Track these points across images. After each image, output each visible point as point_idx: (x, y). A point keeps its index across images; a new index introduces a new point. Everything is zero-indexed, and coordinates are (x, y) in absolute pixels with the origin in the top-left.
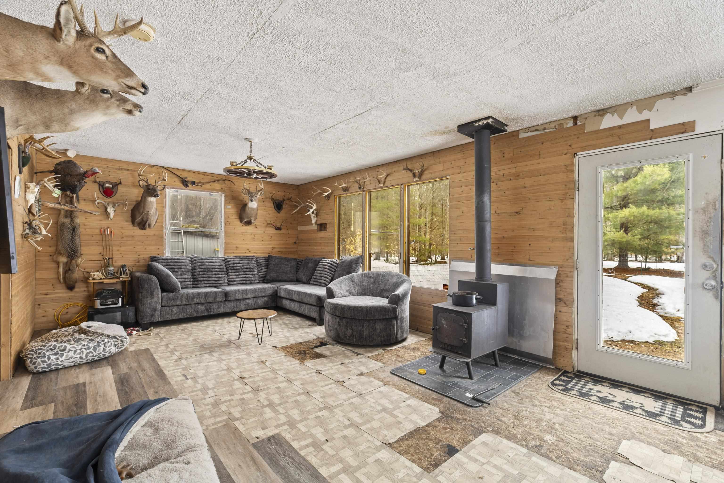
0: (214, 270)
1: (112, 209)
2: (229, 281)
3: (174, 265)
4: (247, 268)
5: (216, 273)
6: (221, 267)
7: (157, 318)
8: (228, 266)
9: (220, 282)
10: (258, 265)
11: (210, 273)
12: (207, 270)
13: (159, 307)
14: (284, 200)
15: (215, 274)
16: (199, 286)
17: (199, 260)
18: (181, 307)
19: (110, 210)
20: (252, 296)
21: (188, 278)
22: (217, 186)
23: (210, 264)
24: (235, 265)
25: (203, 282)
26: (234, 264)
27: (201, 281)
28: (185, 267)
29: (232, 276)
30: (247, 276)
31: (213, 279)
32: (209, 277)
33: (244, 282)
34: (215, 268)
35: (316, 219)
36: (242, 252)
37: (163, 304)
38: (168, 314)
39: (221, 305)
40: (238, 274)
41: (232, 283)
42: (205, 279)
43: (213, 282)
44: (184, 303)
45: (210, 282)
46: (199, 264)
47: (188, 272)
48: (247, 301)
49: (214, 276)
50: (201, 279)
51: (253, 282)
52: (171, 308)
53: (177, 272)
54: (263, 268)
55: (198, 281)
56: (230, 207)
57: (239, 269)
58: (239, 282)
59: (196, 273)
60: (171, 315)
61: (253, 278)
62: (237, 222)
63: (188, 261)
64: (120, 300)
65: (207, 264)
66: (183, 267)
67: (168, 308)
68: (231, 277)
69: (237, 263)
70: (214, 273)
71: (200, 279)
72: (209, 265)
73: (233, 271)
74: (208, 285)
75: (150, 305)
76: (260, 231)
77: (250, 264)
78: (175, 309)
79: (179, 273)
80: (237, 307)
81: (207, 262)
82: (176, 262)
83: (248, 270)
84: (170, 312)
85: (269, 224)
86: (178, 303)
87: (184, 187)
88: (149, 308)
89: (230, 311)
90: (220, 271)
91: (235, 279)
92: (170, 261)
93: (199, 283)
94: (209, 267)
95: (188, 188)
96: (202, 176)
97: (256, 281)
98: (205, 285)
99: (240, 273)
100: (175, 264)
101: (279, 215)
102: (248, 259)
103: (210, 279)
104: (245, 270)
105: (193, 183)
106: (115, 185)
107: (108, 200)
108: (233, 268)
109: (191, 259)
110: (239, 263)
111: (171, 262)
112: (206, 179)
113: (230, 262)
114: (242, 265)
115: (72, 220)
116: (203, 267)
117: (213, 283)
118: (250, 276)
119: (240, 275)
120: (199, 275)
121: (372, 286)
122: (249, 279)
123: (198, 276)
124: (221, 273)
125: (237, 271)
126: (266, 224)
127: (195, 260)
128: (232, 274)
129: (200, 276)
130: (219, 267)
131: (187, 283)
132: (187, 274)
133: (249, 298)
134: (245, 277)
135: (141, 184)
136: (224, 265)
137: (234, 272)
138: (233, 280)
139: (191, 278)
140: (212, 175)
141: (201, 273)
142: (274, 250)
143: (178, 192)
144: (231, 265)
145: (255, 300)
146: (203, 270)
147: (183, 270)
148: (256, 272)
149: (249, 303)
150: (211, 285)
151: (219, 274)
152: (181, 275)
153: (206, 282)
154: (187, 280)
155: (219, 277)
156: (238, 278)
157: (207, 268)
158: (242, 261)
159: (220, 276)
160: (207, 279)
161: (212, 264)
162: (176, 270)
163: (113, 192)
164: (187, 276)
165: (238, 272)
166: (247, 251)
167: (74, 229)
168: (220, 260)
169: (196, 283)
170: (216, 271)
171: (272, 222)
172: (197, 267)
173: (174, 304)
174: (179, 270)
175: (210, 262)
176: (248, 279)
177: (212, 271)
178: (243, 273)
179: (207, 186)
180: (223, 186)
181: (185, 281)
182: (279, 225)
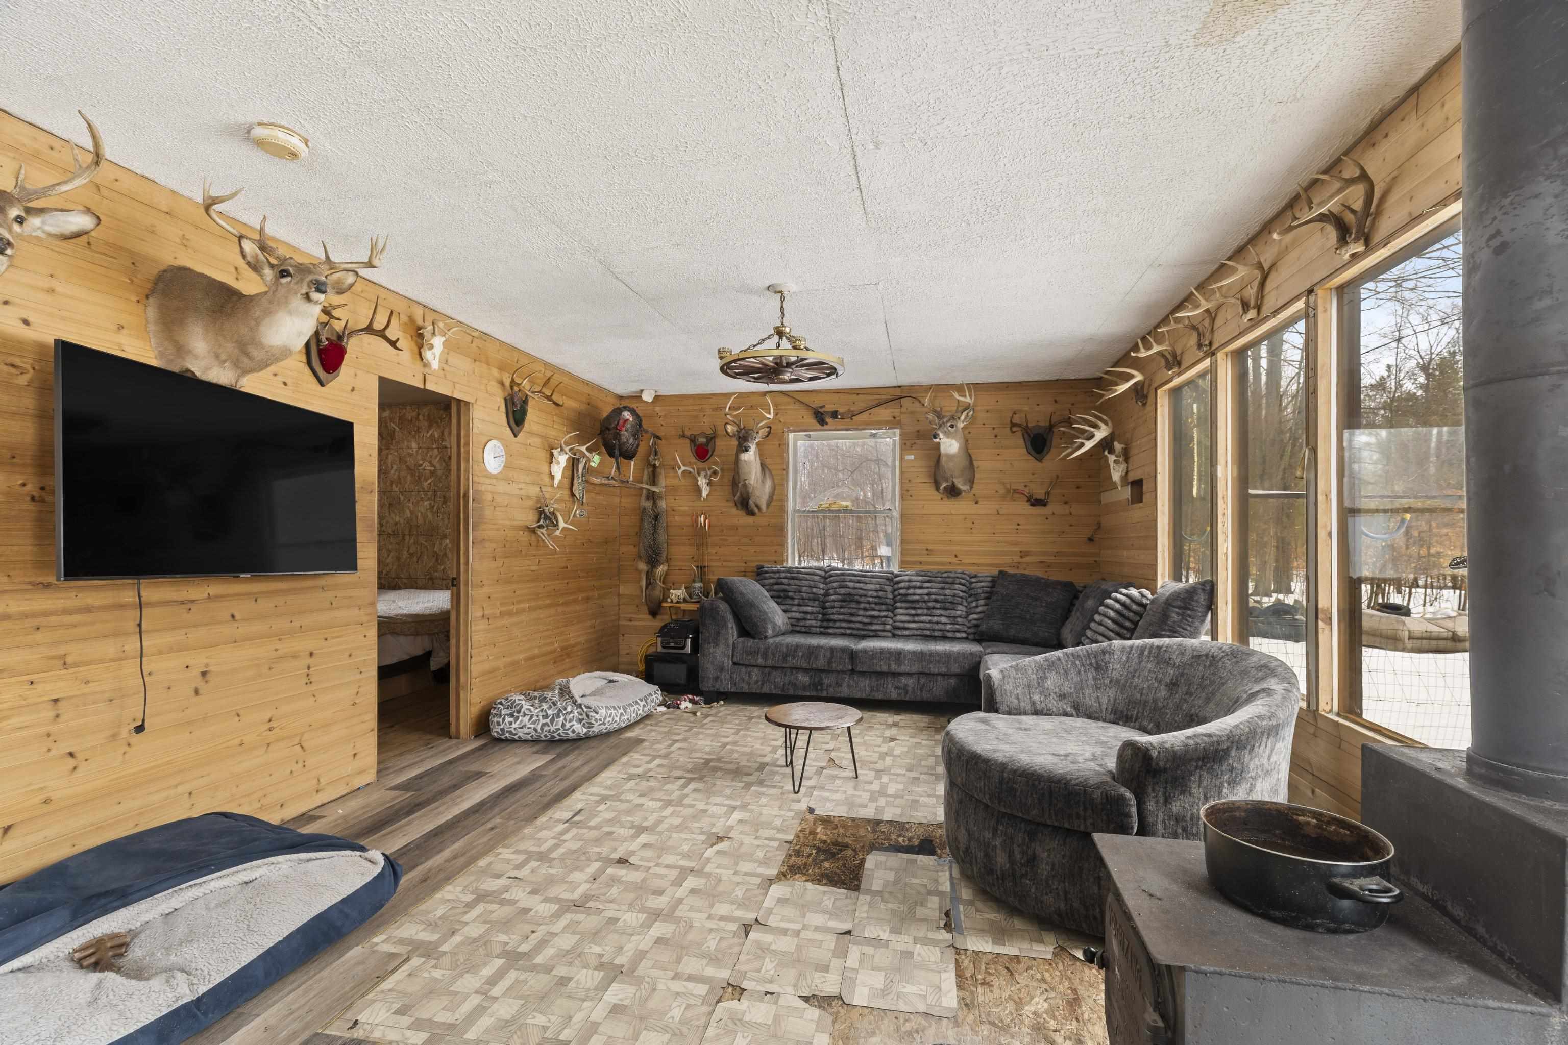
0: (862, 599)
1: (704, 481)
2: (895, 628)
3: (789, 585)
4: (936, 601)
5: (867, 606)
6: (881, 594)
7: (727, 686)
8: (896, 593)
9: (874, 627)
10: (971, 593)
11: (854, 605)
12: (849, 599)
13: (728, 663)
14: (1051, 427)
15: (865, 609)
16: (831, 631)
17: (837, 575)
18: (767, 670)
19: (702, 482)
20: (914, 669)
21: (812, 613)
22: (884, 413)
23: (858, 585)
24: (911, 591)
25: (837, 624)
26: (908, 588)
27: (835, 621)
28: (809, 590)
29: (902, 615)
30: (935, 619)
31: (859, 619)
32: (852, 615)
33: (928, 633)
34: (866, 596)
35: (1123, 466)
36: (940, 561)
37: (735, 660)
38: (743, 680)
39: (843, 679)
40: (913, 612)
41: (899, 632)
42: (841, 617)
43: (858, 625)
44: (770, 662)
45: (853, 625)
46: (835, 585)
47: (814, 600)
48: (904, 680)
49: (861, 612)
50: (835, 617)
51: (950, 635)
52: (749, 669)
53: (792, 598)
54: (982, 602)
55: (829, 620)
56: (912, 457)
57: (917, 601)
58: (916, 632)
59: (828, 604)
60: (749, 684)
61: (949, 627)
62: (930, 491)
63: (817, 578)
64: (689, 641)
65: (851, 584)
66: (804, 589)
67: (744, 669)
68: (899, 618)
69: (915, 588)
70: (862, 606)
71: (832, 617)
72: (855, 588)
73: (904, 605)
74: (848, 631)
75: (715, 657)
76: (986, 508)
77: (948, 592)
78: (755, 674)
79: (796, 602)
80: (878, 690)
81: (851, 581)
82: (793, 578)
83: (938, 605)
84: (746, 678)
85: (1012, 493)
86: (760, 661)
87: (818, 426)
88: (712, 663)
89: (864, 696)
90: (876, 604)
91: (907, 625)
92: (783, 575)
93: (831, 624)
94: (853, 592)
95: (826, 427)
96: (854, 397)
97: (958, 635)
98: (842, 631)
99: (919, 612)
100: (792, 582)
101: (1039, 465)
102: (948, 580)
103: (853, 619)
104: (931, 604)
105: (835, 414)
106: (712, 438)
107: (701, 465)
108: (905, 598)
109: (826, 572)
110: (921, 588)
111: (785, 578)
112: (860, 403)
113: (902, 585)
114: (926, 591)
115: (655, 503)
116: (843, 591)
117: (858, 629)
118: (944, 620)
119: (917, 615)
120: (833, 607)
121: (1163, 693)
122: (940, 626)
123: (830, 611)
124: (877, 607)
125: (912, 604)
126: (1002, 492)
127: (831, 576)
128: (901, 611)
129: (834, 610)
130: (875, 594)
131: (809, 623)
132: (811, 603)
133: (909, 674)
134: (930, 622)
135: (729, 430)
136: (889, 589)
137: (907, 608)
138: (901, 625)
139: (818, 613)
140: (869, 391)
141: (836, 604)
142: (1028, 559)
143: (809, 436)
144: (902, 591)
145: (923, 681)
146: (840, 597)
147: (804, 595)
148: (961, 610)
149: (906, 685)
150: (855, 632)
151: (874, 610)
152: (799, 605)
153: (844, 625)
154: (809, 617)
155: (872, 617)
156: (914, 622)
157: (850, 594)
158: (928, 581)
159: (875, 613)
160: (846, 617)
161: (861, 585)
162: (790, 594)
163: (707, 451)
164: (809, 609)
165: (914, 608)
166: (955, 560)
167: (656, 518)
168: (881, 577)
169: (825, 624)
170: (869, 603)
171: (1021, 487)
172: (831, 591)
173: (753, 662)
174: (797, 596)
175: (859, 582)
176: (936, 627)
177: (858, 602)
178: (925, 611)
179: (864, 417)
180: (896, 412)
181: (805, 619)
182: (1040, 493)
